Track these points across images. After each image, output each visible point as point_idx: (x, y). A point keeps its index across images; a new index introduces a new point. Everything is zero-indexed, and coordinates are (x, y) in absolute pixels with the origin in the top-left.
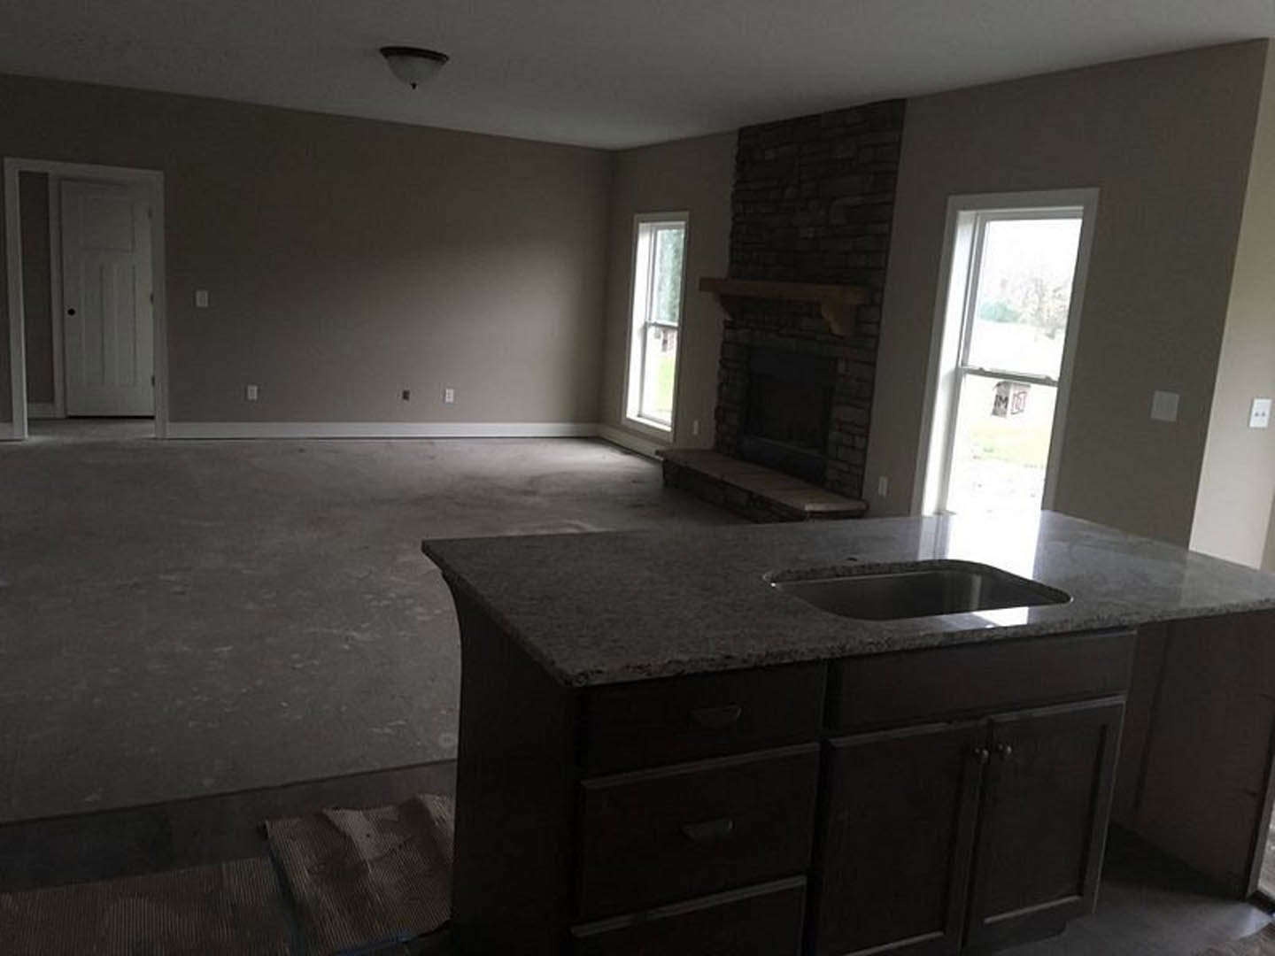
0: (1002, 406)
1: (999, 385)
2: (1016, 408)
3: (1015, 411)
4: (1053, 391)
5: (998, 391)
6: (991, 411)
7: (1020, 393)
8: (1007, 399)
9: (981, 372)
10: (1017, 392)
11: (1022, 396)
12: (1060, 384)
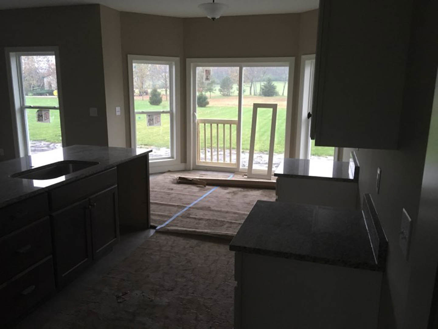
0: (41, 118)
1: (38, 111)
2: (46, 118)
3: (46, 119)
4: (58, 111)
5: (38, 113)
6: (37, 120)
7: (46, 113)
8: (42, 115)
9: (30, 107)
10: (45, 113)
11: (47, 114)
12: (60, 108)
